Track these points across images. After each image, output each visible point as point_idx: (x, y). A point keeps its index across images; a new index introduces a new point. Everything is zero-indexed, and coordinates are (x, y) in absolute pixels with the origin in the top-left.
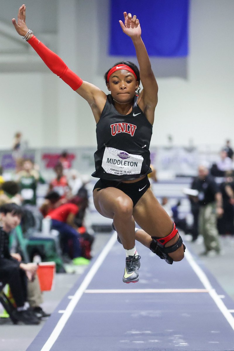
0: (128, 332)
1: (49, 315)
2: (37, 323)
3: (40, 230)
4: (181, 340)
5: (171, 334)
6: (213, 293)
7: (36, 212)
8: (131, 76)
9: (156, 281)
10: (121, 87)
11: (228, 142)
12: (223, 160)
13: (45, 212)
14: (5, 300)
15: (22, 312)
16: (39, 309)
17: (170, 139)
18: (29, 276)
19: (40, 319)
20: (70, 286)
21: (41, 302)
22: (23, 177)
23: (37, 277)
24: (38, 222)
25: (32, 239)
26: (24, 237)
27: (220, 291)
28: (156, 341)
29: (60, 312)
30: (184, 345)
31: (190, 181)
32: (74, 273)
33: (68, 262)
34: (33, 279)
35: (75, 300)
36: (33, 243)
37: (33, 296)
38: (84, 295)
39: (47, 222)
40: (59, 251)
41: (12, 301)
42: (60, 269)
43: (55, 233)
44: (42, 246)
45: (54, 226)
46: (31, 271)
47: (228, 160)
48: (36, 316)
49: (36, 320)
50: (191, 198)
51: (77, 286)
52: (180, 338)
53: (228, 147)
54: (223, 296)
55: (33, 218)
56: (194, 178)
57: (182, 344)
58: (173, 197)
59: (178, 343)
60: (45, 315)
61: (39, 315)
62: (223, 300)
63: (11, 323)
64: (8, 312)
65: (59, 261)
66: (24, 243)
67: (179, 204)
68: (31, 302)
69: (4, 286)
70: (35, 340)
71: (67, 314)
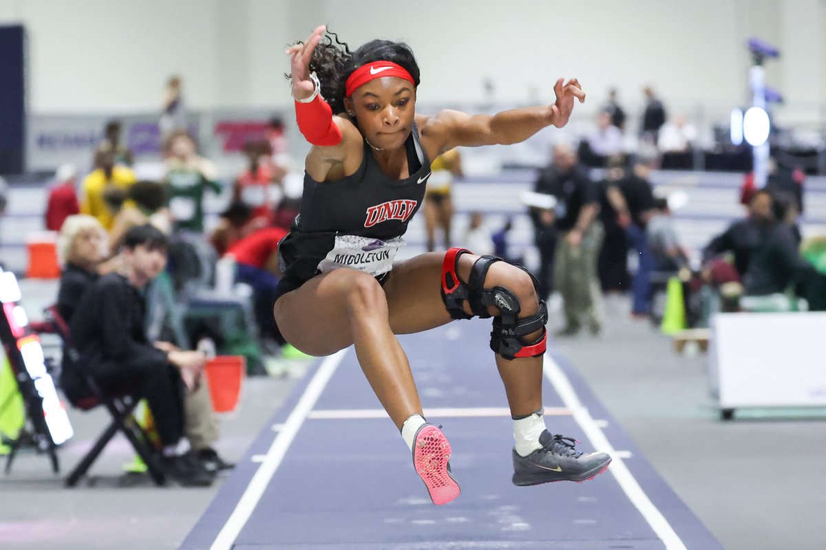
0: (403, 501)
1: (231, 467)
2: (206, 484)
3: (212, 283)
4: (513, 518)
5: (492, 505)
6: (582, 416)
7: (202, 245)
8: (407, 89)
9: (460, 391)
10: (385, 120)
11: (613, 93)
12: (603, 130)
13: (221, 245)
14: (138, 435)
15: (174, 459)
16: (210, 454)
17: (489, 87)
18: (188, 378)
19: (213, 474)
20: (277, 403)
21: (216, 438)
22: (173, 172)
23: (205, 381)
24: (206, 268)
25: (195, 304)
26: (178, 300)
27: (597, 412)
28: (462, 519)
29: (256, 458)
30: (522, 529)
31: (531, 177)
32: (284, 375)
33: (271, 353)
34: (197, 385)
35: (287, 433)
36: (196, 313)
37: (197, 424)
38: (308, 422)
39: (226, 268)
40: (253, 329)
41: (154, 437)
42: (255, 369)
43: (244, 292)
44: (217, 320)
45: (242, 275)
46: (191, 367)
47: (612, 132)
48: (203, 469)
49: (205, 478)
50: (534, 213)
51: (291, 403)
52: (513, 513)
53: (613, 102)
54: (603, 423)
55: (196, 260)
56: (541, 171)
57: (518, 527)
58: (495, 213)
59: (508, 524)
60: (222, 466)
61: (211, 466)
62: (605, 431)
63: (151, 483)
64: (145, 458)
65: (253, 349)
66: (179, 312)
67: (508, 227)
68: (194, 439)
69: (135, 404)
70: (203, 519)
71: (270, 463)
